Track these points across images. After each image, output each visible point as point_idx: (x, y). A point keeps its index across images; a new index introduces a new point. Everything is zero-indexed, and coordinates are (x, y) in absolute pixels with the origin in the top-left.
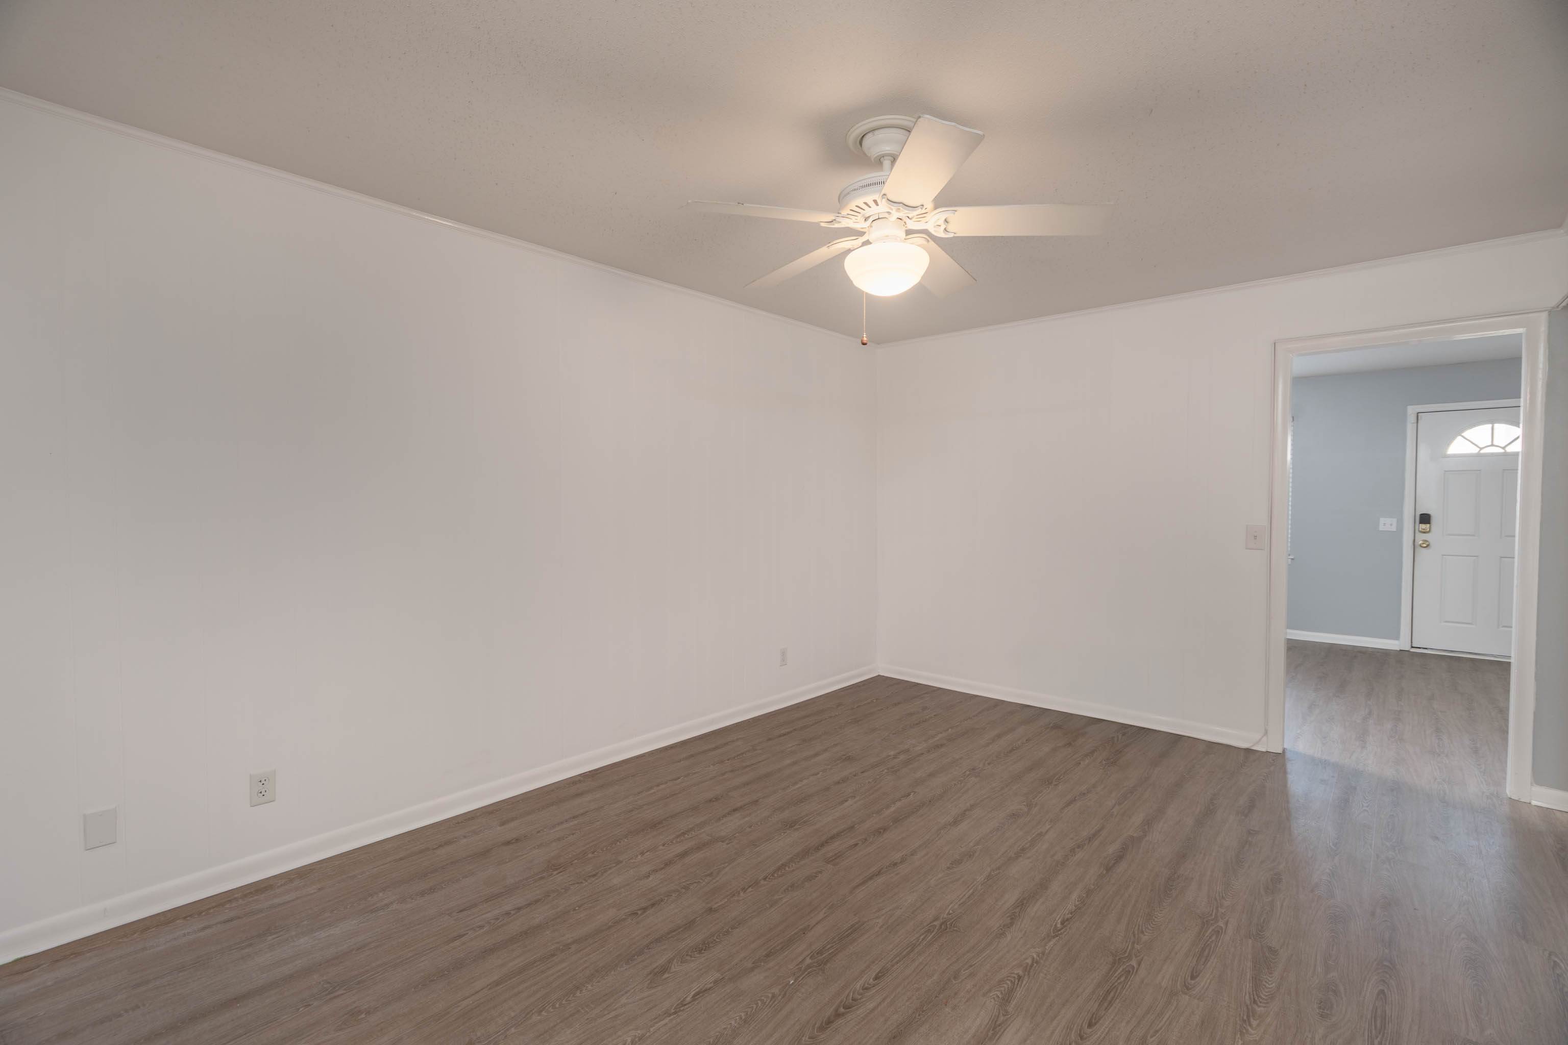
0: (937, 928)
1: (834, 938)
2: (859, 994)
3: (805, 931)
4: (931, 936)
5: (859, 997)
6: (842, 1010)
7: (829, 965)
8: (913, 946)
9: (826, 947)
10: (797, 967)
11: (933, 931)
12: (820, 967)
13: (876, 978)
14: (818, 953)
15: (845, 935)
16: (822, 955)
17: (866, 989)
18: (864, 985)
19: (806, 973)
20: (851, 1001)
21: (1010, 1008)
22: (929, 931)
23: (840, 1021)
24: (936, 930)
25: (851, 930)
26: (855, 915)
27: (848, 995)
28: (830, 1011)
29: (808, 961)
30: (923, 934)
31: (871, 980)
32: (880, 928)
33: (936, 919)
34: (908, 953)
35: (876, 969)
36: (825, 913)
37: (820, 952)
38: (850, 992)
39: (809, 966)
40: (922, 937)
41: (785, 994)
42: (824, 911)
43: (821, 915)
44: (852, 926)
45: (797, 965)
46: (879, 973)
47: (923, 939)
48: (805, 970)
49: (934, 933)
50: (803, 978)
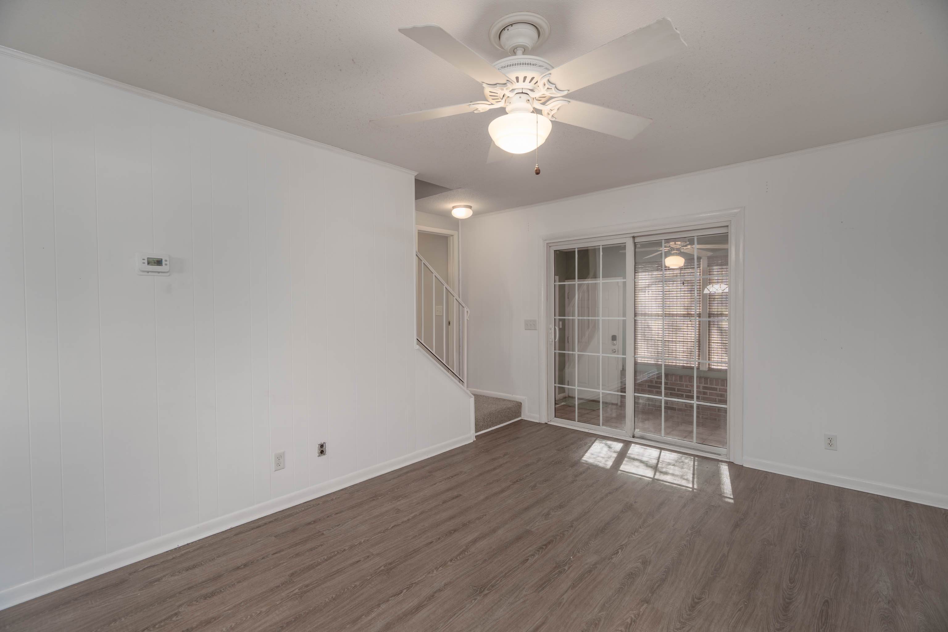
0: (487, 589)
1: (554, 581)
2: (536, 553)
3: (573, 586)
4: (492, 583)
5: (536, 552)
6: (544, 547)
7: (554, 566)
8: (505, 577)
9: (558, 576)
10: (571, 565)
11: (490, 586)
12: (558, 565)
13: (528, 560)
14: (562, 572)
15: (547, 583)
16: (559, 571)
17: (532, 555)
18: (534, 557)
19: (566, 562)
20: (540, 551)
21: (464, 547)
22: (493, 586)
23: (545, 543)
24: (488, 587)
25: (543, 586)
26: (542, 597)
27: (542, 552)
28: (550, 546)
29: (566, 568)
30: (497, 584)
31: (530, 559)
32: (524, 588)
33: (486, 595)
34: (508, 572)
35: (527, 564)
36: (563, 599)
37: (560, 572)
38: (541, 554)
39: (565, 565)
40: (498, 582)
41: (573, 553)
42: (565, 601)
43: (565, 597)
44: (543, 589)
45: (572, 566)
46: (526, 562)
47: (498, 581)
48: (566, 563)
49: (490, 585)
50: (566, 560)
